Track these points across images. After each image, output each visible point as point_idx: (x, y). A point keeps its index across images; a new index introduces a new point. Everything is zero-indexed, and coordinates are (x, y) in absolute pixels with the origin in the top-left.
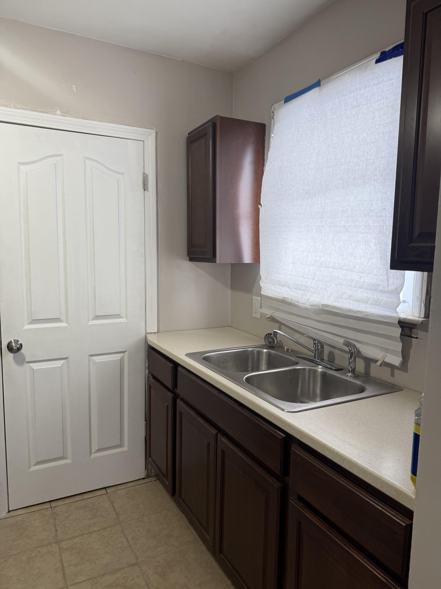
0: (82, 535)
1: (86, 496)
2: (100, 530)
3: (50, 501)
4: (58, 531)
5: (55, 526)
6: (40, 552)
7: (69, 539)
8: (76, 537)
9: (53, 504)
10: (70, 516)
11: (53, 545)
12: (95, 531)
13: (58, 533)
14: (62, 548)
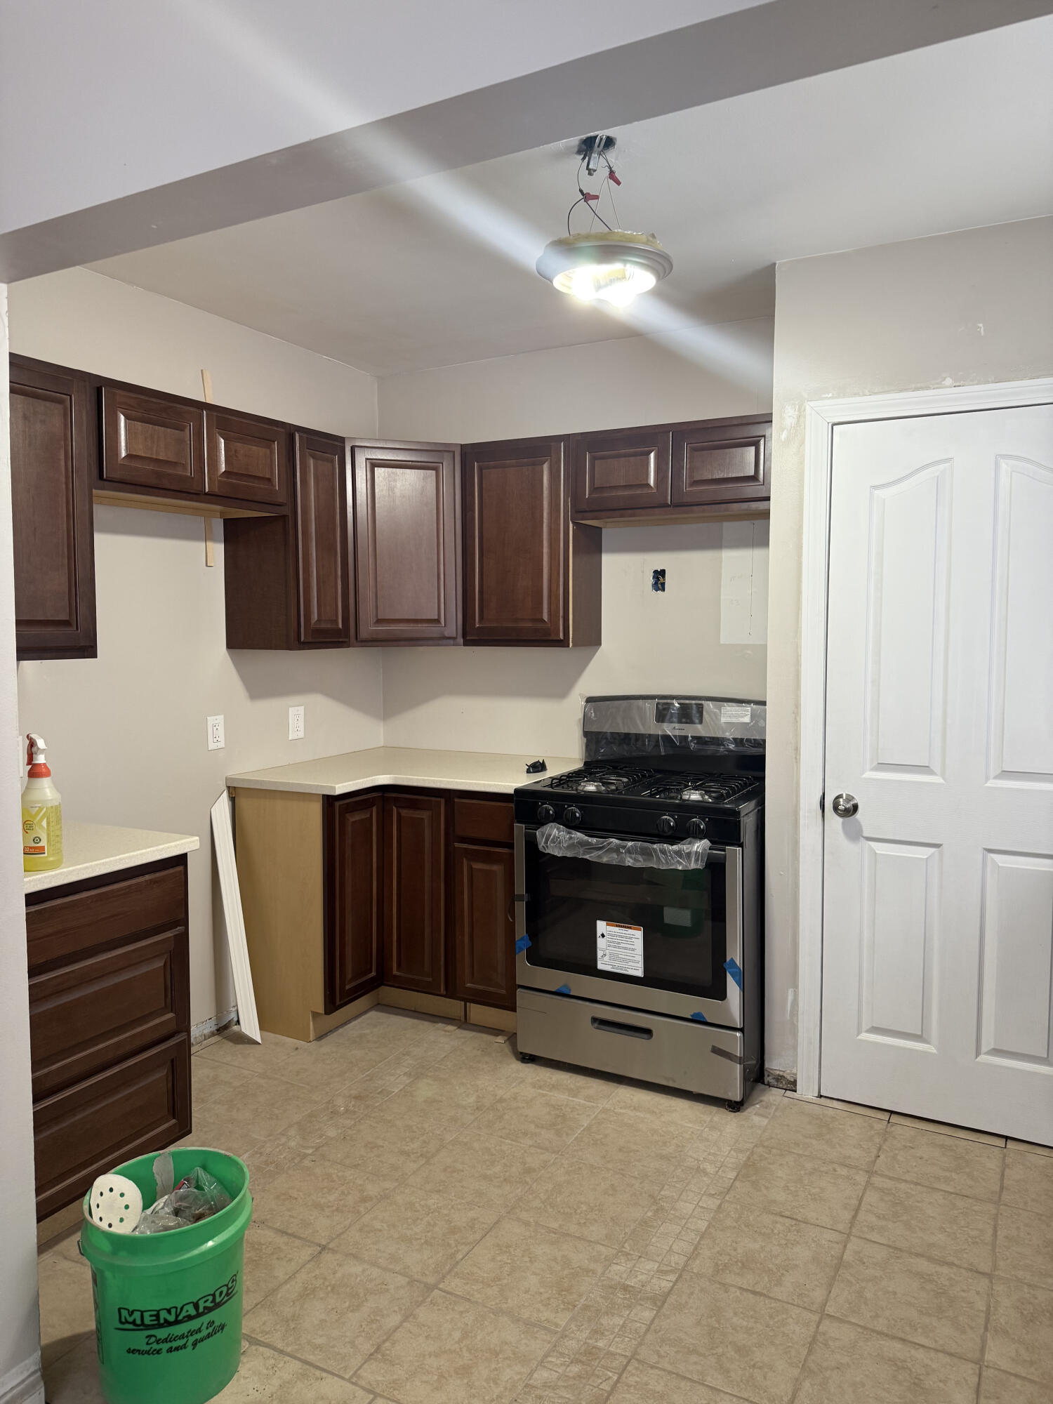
0: (917, 1184)
1: (962, 1134)
2: (952, 1193)
3: (892, 1112)
4: (880, 1158)
5: (879, 1150)
6: (835, 1170)
7: (891, 1178)
8: (906, 1181)
9: (894, 1119)
10: (912, 1148)
11: (861, 1172)
12: (942, 1190)
13: (878, 1161)
14: (872, 1184)
